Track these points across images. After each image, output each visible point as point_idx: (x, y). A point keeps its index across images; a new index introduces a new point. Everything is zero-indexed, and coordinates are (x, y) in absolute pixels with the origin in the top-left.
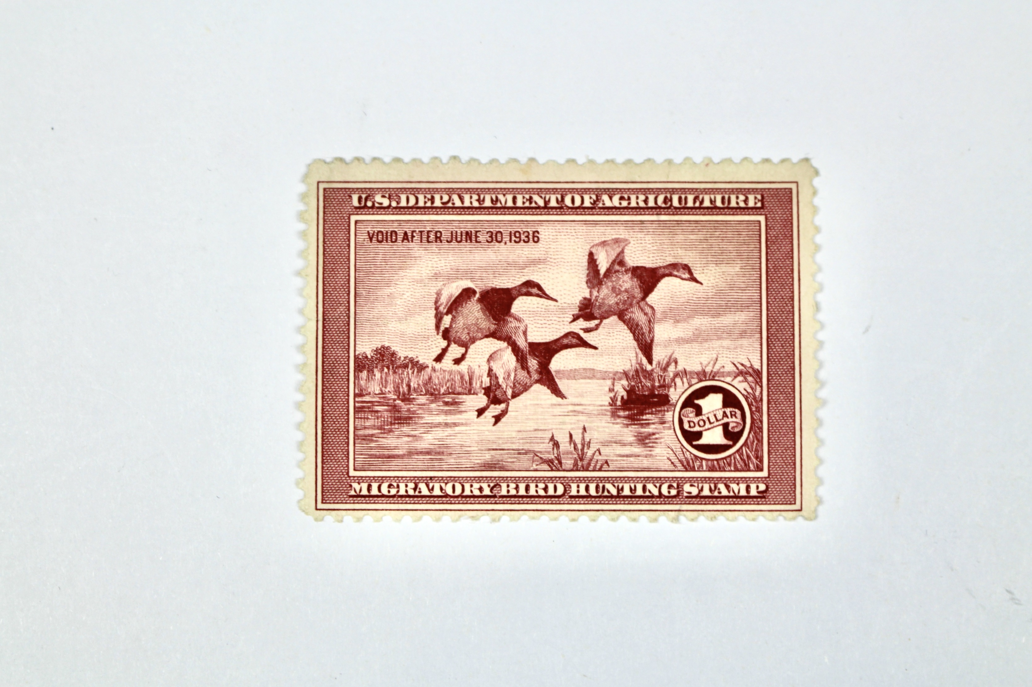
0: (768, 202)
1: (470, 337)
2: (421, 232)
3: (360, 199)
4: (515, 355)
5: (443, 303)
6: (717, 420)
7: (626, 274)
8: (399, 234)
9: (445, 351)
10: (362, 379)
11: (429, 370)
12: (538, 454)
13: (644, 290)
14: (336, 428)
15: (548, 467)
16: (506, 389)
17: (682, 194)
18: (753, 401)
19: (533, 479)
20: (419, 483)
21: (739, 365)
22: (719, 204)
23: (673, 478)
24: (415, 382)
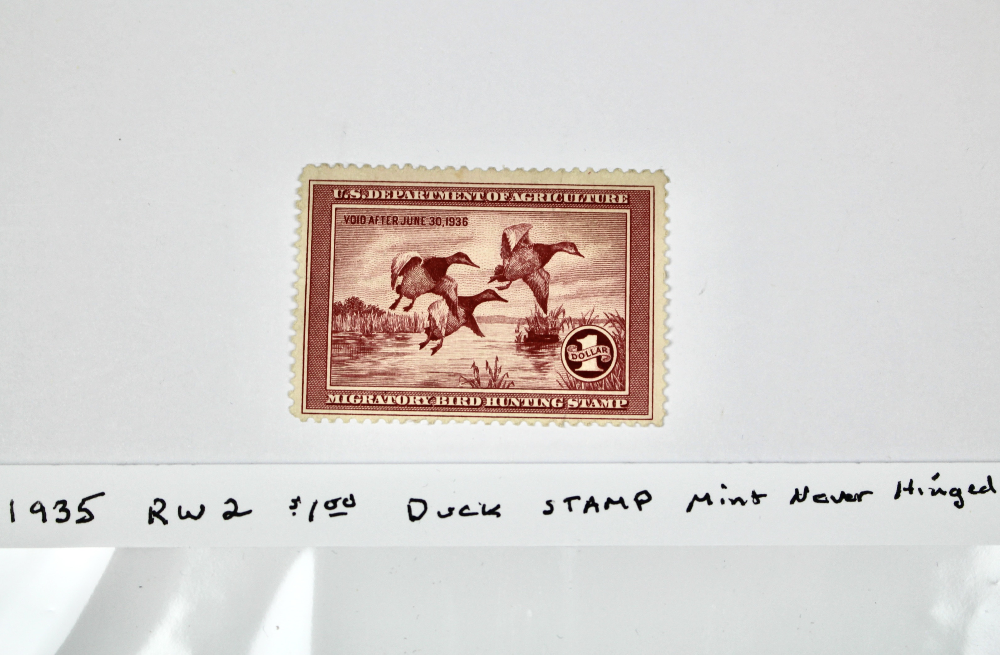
0: (633, 200)
1: (416, 292)
2: (383, 217)
3: (339, 193)
4: (448, 305)
5: (397, 267)
6: (593, 354)
7: (530, 249)
8: (366, 218)
9: (397, 301)
10: (337, 320)
11: (386, 315)
12: (463, 376)
13: (542, 260)
14: (318, 355)
15: (470, 385)
16: (441, 329)
17: (571, 193)
18: (619, 340)
19: (459, 394)
20: (377, 395)
21: (609, 315)
22: (597, 200)
23: (560, 395)
24: (375, 324)
